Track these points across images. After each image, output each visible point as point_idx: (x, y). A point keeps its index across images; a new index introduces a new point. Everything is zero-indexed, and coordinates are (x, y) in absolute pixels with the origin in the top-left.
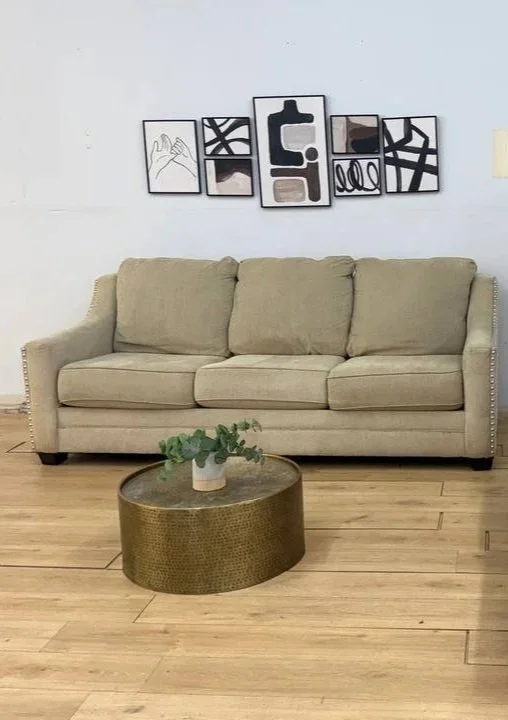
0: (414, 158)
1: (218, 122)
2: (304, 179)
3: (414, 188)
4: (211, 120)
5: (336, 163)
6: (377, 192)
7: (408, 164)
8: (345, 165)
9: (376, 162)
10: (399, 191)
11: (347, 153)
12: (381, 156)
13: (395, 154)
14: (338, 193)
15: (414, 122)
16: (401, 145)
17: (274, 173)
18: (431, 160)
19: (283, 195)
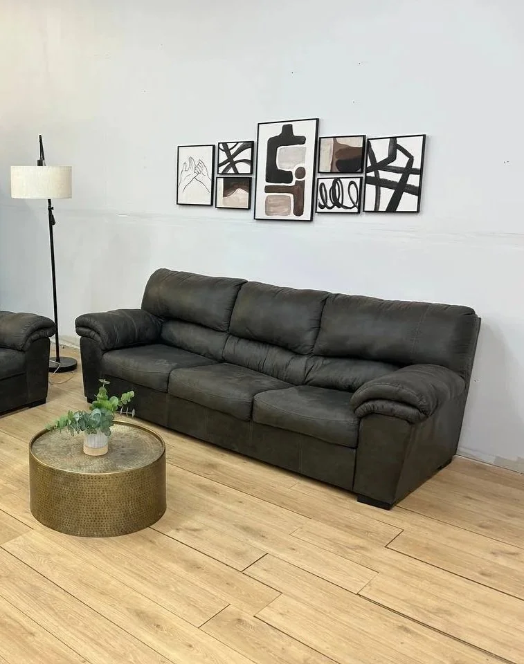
0: (396, 178)
1: (230, 146)
2: (291, 196)
3: (392, 208)
4: (225, 144)
5: (321, 181)
6: (355, 210)
7: (388, 184)
8: (329, 184)
9: (357, 181)
10: (376, 211)
11: (331, 173)
12: (363, 175)
13: (377, 174)
14: (319, 210)
15: (399, 141)
16: (384, 165)
17: (268, 190)
18: (413, 180)
19: (272, 209)
